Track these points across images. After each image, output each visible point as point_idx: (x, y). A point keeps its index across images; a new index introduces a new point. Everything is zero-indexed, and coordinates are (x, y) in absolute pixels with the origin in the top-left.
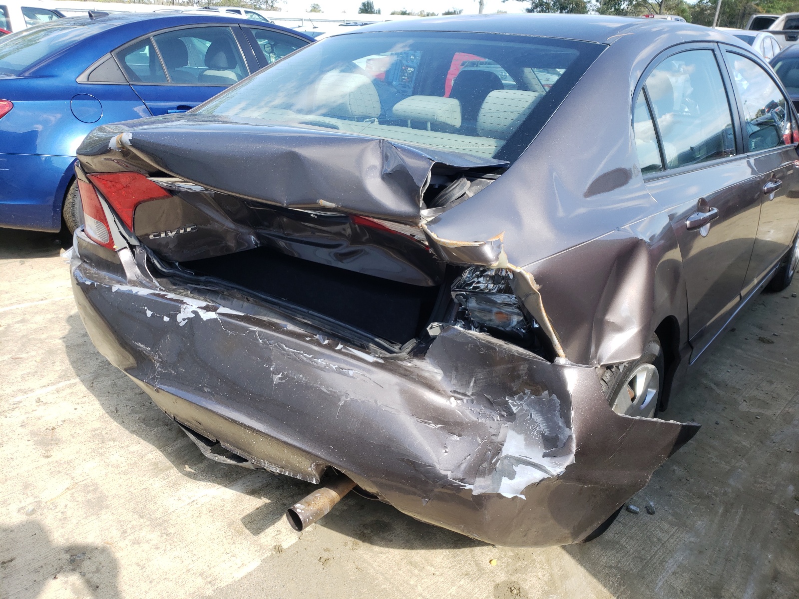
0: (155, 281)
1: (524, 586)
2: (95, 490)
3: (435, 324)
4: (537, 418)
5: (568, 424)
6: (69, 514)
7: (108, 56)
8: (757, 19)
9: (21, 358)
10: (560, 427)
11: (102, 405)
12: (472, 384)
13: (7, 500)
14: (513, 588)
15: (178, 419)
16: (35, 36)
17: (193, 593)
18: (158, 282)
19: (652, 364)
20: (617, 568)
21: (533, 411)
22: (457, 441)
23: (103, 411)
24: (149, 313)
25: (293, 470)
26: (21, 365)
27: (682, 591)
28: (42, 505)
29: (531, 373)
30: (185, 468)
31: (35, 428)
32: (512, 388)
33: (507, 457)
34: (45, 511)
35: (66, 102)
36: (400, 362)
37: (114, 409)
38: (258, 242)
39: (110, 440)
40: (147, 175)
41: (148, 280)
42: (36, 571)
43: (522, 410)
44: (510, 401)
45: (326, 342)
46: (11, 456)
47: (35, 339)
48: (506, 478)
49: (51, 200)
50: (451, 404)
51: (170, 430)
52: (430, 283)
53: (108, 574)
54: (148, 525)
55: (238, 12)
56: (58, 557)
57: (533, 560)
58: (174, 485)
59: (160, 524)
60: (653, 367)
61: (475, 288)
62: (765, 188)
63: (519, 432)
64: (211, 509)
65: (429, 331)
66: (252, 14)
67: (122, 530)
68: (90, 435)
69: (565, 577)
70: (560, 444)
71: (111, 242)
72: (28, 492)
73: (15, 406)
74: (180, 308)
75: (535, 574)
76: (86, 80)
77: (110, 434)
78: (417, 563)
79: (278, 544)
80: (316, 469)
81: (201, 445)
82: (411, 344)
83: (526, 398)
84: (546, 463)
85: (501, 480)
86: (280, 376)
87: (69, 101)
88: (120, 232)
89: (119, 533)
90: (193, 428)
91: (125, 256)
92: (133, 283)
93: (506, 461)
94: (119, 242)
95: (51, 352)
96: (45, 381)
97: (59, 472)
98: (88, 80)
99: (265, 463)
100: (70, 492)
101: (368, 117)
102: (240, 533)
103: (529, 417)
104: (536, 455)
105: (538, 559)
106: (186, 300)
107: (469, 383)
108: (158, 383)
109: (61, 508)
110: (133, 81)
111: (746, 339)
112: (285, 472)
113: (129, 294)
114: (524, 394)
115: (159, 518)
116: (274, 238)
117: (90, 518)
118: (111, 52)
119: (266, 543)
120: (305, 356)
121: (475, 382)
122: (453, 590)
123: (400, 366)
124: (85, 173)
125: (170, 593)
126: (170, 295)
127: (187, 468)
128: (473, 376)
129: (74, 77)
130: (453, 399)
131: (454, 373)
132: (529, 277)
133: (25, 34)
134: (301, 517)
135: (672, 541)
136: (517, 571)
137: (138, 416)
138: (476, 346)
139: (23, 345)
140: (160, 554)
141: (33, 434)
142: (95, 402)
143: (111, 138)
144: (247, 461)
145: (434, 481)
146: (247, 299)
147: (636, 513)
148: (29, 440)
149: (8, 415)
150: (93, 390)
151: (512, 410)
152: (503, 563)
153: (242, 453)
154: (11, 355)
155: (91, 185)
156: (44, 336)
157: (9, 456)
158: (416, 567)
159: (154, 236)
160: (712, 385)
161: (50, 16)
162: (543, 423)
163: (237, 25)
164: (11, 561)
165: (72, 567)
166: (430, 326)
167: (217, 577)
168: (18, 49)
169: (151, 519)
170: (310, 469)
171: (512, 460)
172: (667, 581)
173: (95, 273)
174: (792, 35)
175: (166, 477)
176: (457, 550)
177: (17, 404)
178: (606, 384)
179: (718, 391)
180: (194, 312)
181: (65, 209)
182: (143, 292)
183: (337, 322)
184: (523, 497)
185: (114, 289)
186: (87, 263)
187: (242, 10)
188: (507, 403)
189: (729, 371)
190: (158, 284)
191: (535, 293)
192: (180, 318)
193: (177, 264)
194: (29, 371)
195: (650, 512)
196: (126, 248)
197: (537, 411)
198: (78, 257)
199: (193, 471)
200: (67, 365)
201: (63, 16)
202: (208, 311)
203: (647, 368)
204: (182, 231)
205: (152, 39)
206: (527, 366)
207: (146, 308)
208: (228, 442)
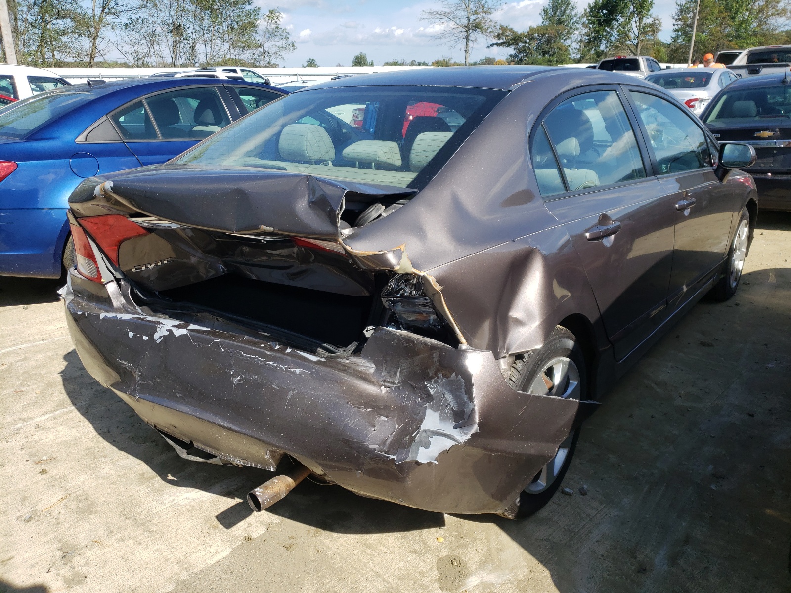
0: (138, 308)
1: (464, 559)
2: (86, 499)
3: (370, 327)
4: (449, 397)
5: (471, 399)
6: (62, 519)
7: (104, 118)
8: (721, 55)
9: (22, 391)
10: (465, 403)
11: (95, 428)
12: (398, 374)
13: (7, 511)
14: (453, 561)
15: (158, 426)
16: (41, 102)
17: (170, 578)
18: (141, 309)
19: (568, 357)
20: (548, 540)
21: (446, 392)
22: (384, 421)
23: (95, 433)
24: (131, 334)
25: (254, 461)
26: (22, 398)
27: (602, 555)
28: (38, 513)
29: (441, 359)
30: (168, 477)
31: (33, 451)
32: (429, 374)
33: (424, 431)
34: (41, 518)
35: (66, 160)
36: (340, 360)
37: (106, 431)
38: (226, 270)
39: (101, 456)
40: (128, 217)
41: (132, 308)
42: (32, 566)
43: (437, 391)
44: (428, 385)
45: (278, 347)
46: (12, 475)
47: (36, 374)
48: (423, 448)
49: (52, 249)
50: (381, 391)
51: (156, 445)
52: (366, 293)
53: (95, 567)
54: (133, 525)
55: (235, 71)
56: (51, 555)
57: (475, 538)
58: (158, 491)
59: (145, 524)
60: (568, 360)
61: (402, 294)
62: (677, 205)
63: (435, 411)
64: (190, 509)
65: (366, 333)
66: (247, 72)
67: (109, 531)
68: (83, 453)
69: (500, 549)
70: (466, 417)
71: (100, 277)
72: (26, 503)
73: (16, 432)
74: (157, 328)
75: (475, 549)
76: (84, 140)
77: (102, 452)
78: (370, 544)
79: (249, 534)
80: (273, 457)
81: (178, 448)
82: (352, 347)
83: (440, 381)
84: (456, 434)
85: (418, 449)
86: (238, 378)
87: (68, 160)
88: (107, 267)
89: (106, 534)
90: (170, 432)
91: (112, 288)
92: (118, 310)
93: (424, 435)
94: (106, 276)
95: (50, 385)
96: (43, 409)
97: (54, 486)
98: (86, 140)
99: (230, 457)
100: (63, 501)
101: (324, 161)
102: (215, 527)
103: (443, 396)
104: (448, 428)
105: (479, 536)
106: (162, 321)
107: (396, 373)
108: (139, 393)
109: (55, 514)
110: (127, 139)
111: (689, 344)
112: (247, 464)
113: (114, 320)
114: (438, 378)
115: (144, 519)
116: (238, 265)
117: (81, 522)
118: (107, 114)
119: (237, 534)
120: (260, 360)
121: (401, 372)
122: (401, 565)
123: (340, 363)
124: (76, 218)
125: (149, 579)
126: (149, 318)
127: (170, 477)
128: (398, 368)
129: (73, 138)
130: (383, 387)
131: (384, 366)
132: (432, 279)
133: (31, 101)
134: (260, 500)
135: (599, 516)
136: (458, 547)
137: (127, 435)
138: (399, 340)
139: (23, 380)
140: (142, 548)
141: (31, 455)
142: (89, 426)
143: (96, 186)
144: (216, 457)
145: (365, 455)
146: (217, 319)
147: (569, 494)
148: (27, 461)
149: (10, 440)
150: (88, 415)
151: (430, 393)
152: (447, 541)
153: (211, 451)
154: (13, 389)
155: (80, 228)
156: (43, 372)
157: (10, 474)
158: (369, 548)
159: (136, 269)
160: (653, 385)
161: (55, 83)
162: (453, 401)
163: (222, 86)
164: (9, 559)
165: (63, 562)
166: (366, 329)
167: (193, 564)
168: (25, 115)
169: (135, 520)
170: (266, 457)
171: (429, 433)
172: (590, 548)
173: (87, 305)
174: (755, 69)
175: (151, 485)
176: (407, 532)
177: (17, 430)
178: (518, 372)
179: (658, 390)
180: (169, 330)
181: (65, 257)
182: (126, 317)
183: (292, 333)
184: (436, 462)
185: (102, 317)
186: (79, 297)
187: (238, 69)
188: (426, 386)
189: (670, 372)
190: (140, 311)
191: (438, 292)
192: (157, 336)
193: (157, 293)
194: (30, 402)
195: (583, 492)
196: (112, 281)
197: (448, 391)
198: (72, 293)
199: (175, 479)
200: (63, 396)
201: (68, 83)
202: (180, 328)
203: (562, 361)
204: (160, 264)
205: (145, 102)
206: (438, 353)
207: (128, 330)
208: (199, 441)
